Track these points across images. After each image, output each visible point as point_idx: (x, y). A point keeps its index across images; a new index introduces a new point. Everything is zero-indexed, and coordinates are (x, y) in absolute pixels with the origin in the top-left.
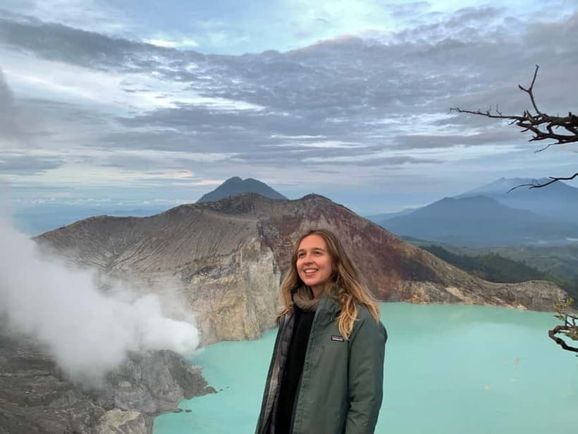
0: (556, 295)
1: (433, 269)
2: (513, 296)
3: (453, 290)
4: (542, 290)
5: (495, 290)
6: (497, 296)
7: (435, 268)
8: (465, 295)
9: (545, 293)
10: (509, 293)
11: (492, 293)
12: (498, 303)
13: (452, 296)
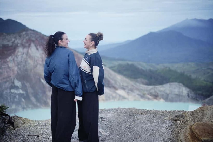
0: (182, 92)
1: (109, 79)
2: (158, 94)
3: (121, 92)
4: (175, 88)
5: (147, 91)
6: (148, 94)
7: (110, 78)
8: (128, 95)
9: (176, 91)
10: (155, 92)
11: (146, 92)
12: (149, 99)
13: (120, 96)
